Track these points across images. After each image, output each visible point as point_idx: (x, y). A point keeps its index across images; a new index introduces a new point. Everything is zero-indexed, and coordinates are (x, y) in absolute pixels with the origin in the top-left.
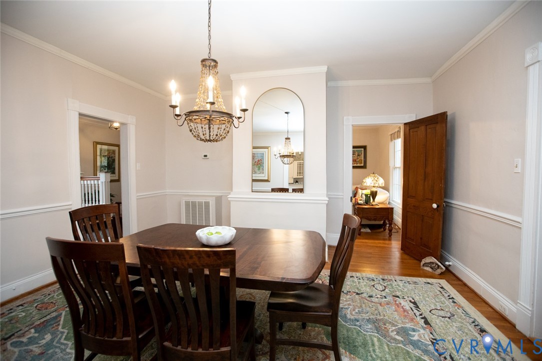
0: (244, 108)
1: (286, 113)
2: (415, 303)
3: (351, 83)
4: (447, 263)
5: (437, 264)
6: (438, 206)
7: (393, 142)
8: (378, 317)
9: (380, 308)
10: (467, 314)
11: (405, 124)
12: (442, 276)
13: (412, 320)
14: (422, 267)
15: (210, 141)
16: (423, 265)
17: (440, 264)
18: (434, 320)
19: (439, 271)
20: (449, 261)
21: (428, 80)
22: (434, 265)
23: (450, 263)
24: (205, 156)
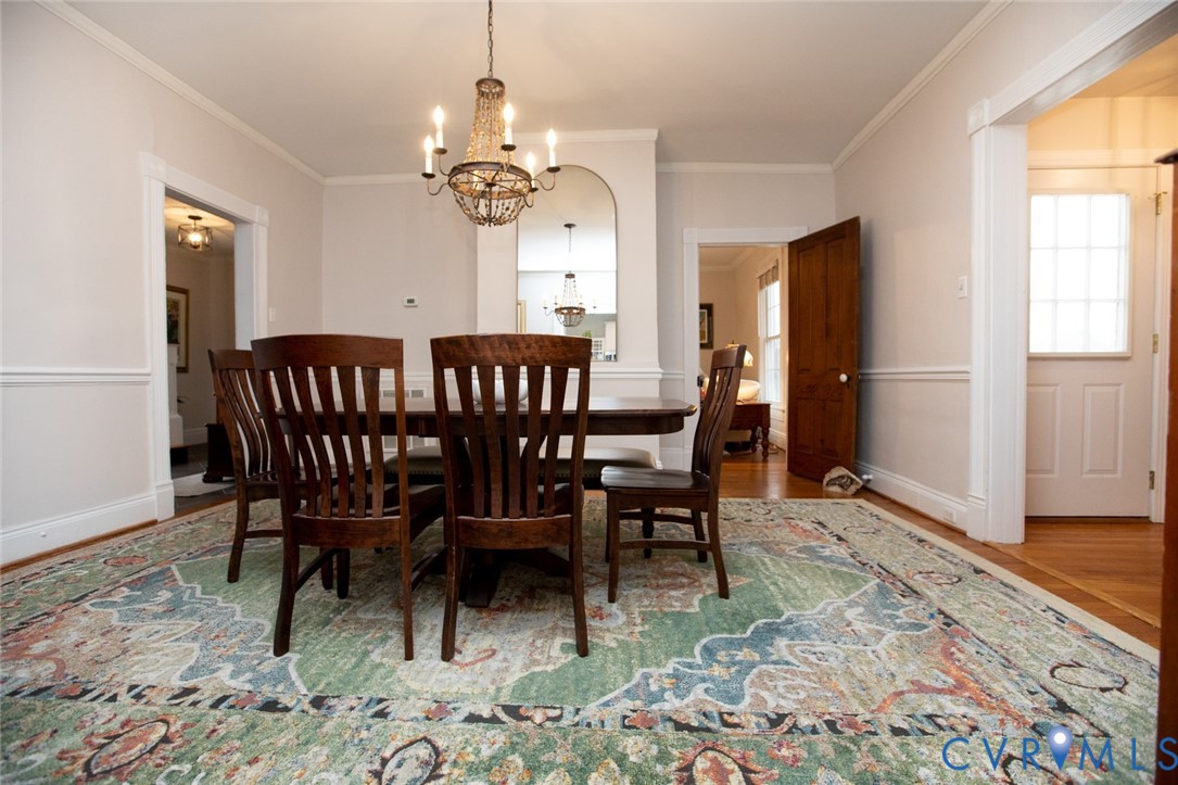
0: (553, 164)
1: (569, 226)
2: (820, 523)
3: (696, 167)
4: (865, 477)
5: (849, 477)
6: (849, 379)
7: (764, 290)
8: (766, 539)
9: (766, 531)
10: (899, 528)
11: (791, 244)
12: (856, 495)
13: (818, 538)
14: (825, 489)
16: (827, 485)
17: (854, 476)
18: (850, 536)
19: (853, 489)
20: (868, 474)
21: (827, 168)
22: (845, 480)
23: (870, 477)
24: (411, 301)
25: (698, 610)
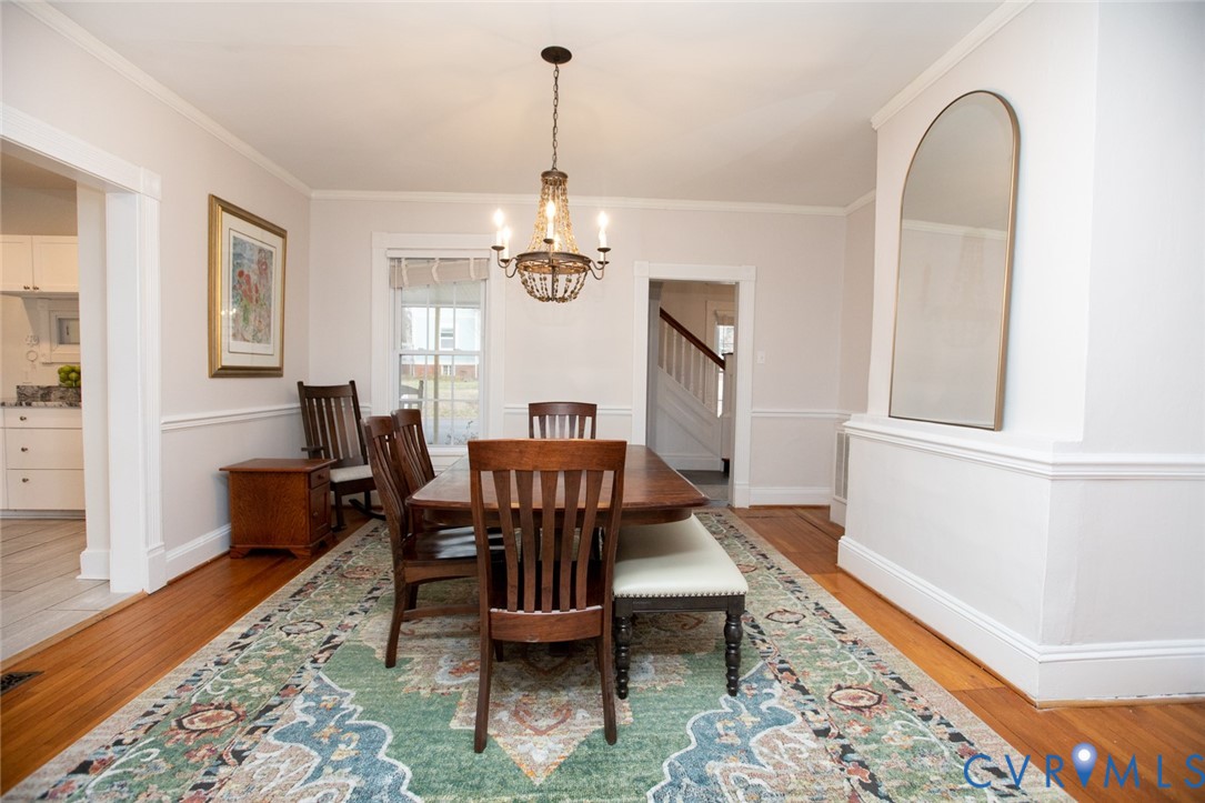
15: (554, 298)
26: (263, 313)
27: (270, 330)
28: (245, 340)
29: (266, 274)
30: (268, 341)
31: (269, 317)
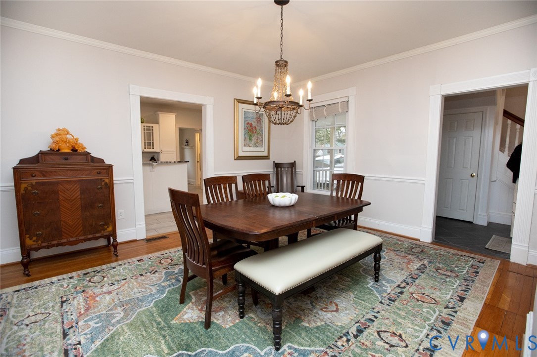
25: (190, 293)
26: (259, 136)
27: (262, 142)
28: (249, 146)
29: (260, 122)
30: (261, 146)
31: (262, 137)
